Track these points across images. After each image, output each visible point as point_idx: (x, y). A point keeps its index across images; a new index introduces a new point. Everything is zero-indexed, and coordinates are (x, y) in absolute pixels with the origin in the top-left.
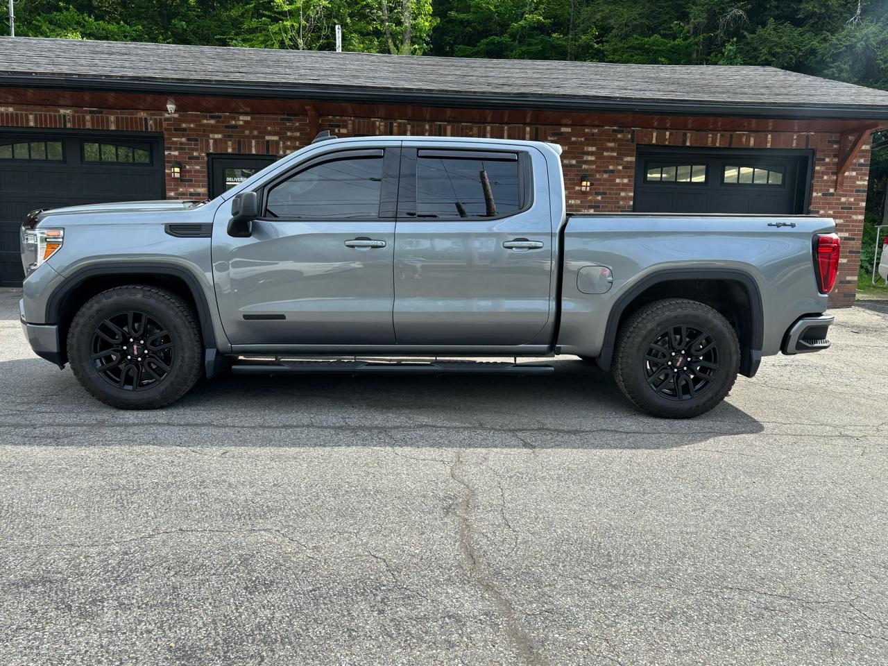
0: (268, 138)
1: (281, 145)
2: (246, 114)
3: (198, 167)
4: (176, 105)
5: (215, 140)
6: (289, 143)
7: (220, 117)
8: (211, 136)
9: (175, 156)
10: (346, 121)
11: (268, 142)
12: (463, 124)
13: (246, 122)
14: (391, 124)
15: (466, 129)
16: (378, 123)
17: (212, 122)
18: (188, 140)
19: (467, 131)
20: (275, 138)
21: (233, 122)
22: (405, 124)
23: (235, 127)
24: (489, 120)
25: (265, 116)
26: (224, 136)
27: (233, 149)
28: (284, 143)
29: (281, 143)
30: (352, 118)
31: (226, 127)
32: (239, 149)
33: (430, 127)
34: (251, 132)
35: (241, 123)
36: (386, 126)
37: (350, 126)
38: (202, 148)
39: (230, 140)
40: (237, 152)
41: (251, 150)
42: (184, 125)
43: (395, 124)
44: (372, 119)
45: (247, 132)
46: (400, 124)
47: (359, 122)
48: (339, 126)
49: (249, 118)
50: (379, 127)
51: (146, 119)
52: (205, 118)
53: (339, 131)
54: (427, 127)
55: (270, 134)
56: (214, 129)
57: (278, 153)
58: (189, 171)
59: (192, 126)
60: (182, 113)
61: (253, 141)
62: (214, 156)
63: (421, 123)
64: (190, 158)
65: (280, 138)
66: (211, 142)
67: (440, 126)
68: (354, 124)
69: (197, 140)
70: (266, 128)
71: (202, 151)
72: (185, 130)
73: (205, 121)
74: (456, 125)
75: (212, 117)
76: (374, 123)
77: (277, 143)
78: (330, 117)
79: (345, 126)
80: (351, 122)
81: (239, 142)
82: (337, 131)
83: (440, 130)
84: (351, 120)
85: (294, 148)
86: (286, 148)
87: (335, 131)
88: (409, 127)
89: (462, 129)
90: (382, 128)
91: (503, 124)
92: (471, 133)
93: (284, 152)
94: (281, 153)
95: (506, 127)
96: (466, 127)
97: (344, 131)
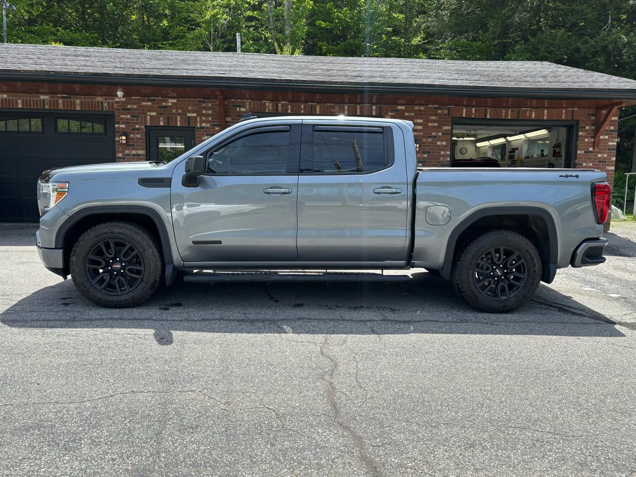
0: (189, 115)
1: (198, 120)
2: (173, 98)
3: (139, 136)
4: (123, 92)
5: (151, 117)
6: (204, 118)
7: (155, 100)
8: (148, 113)
9: (122, 128)
10: (245, 103)
11: (189, 117)
12: (328, 104)
13: (173, 103)
14: (277, 104)
16: (267, 104)
17: (149, 104)
18: (132, 116)
19: (331, 109)
20: (194, 115)
21: (164, 104)
22: (287, 105)
23: (166, 107)
24: (346, 101)
25: (187, 99)
26: (158, 114)
27: (164, 123)
28: (200, 118)
29: (198, 118)
30: (249, 100)
31: (159, 107)
32: (168, 123)
33: (305, 106)
34: (177, 111)
35: (170, 104)
36: (273, 106)
37: (248, 106)
38: (142, 122)
39: (162, 117)
40: (166, 125)
41: (177, 124)
42: (129, 106)
43: (279, 105)
44: (263, 101)
45: (174, 111)
46: (283, 104)
47: (254, 103)
48: (239, 106)
49: (175, 101)
50: (268, 107)
51: (102, 102)
52: (144, 101)
53: (240, 109)
54: (302, 106)
55: (190, 112)
56: (150, 109)
57: (196, 125)
58: (133, 139)
59: (135, 106)
60: (128, 98)
61: (179, 117)
62: (150, 128)
63: (298, 104)
64: (133, 129)
65: (198, 115)
66: (148, 118)
67: (312, 106)
68: (250, 105)
69: (138, 117)
70: (187, 108)
71: (142, 125)
72: (130, 109)
73: (144, 103)
74: (323, 105)
75: (149, 101)
76: (264, 104)
77: (195, 118)
78: (233, 100)
79: (244, 107)
80: (248, 103)
81: (168, 118)
82: (238, 109)
83: (312, 108)
84: (248, 102)
85: (208, 122)
86: (202, 122)
87: (236, 109)
88: (290, 107)
89: (327, 108)
90: (270, 107)
91: (357, 104)
92: (334, 111)
93: (201, 125)
94: (198, 125)
95: (358, 106)
96: (331, 106)
97: (243, 110)
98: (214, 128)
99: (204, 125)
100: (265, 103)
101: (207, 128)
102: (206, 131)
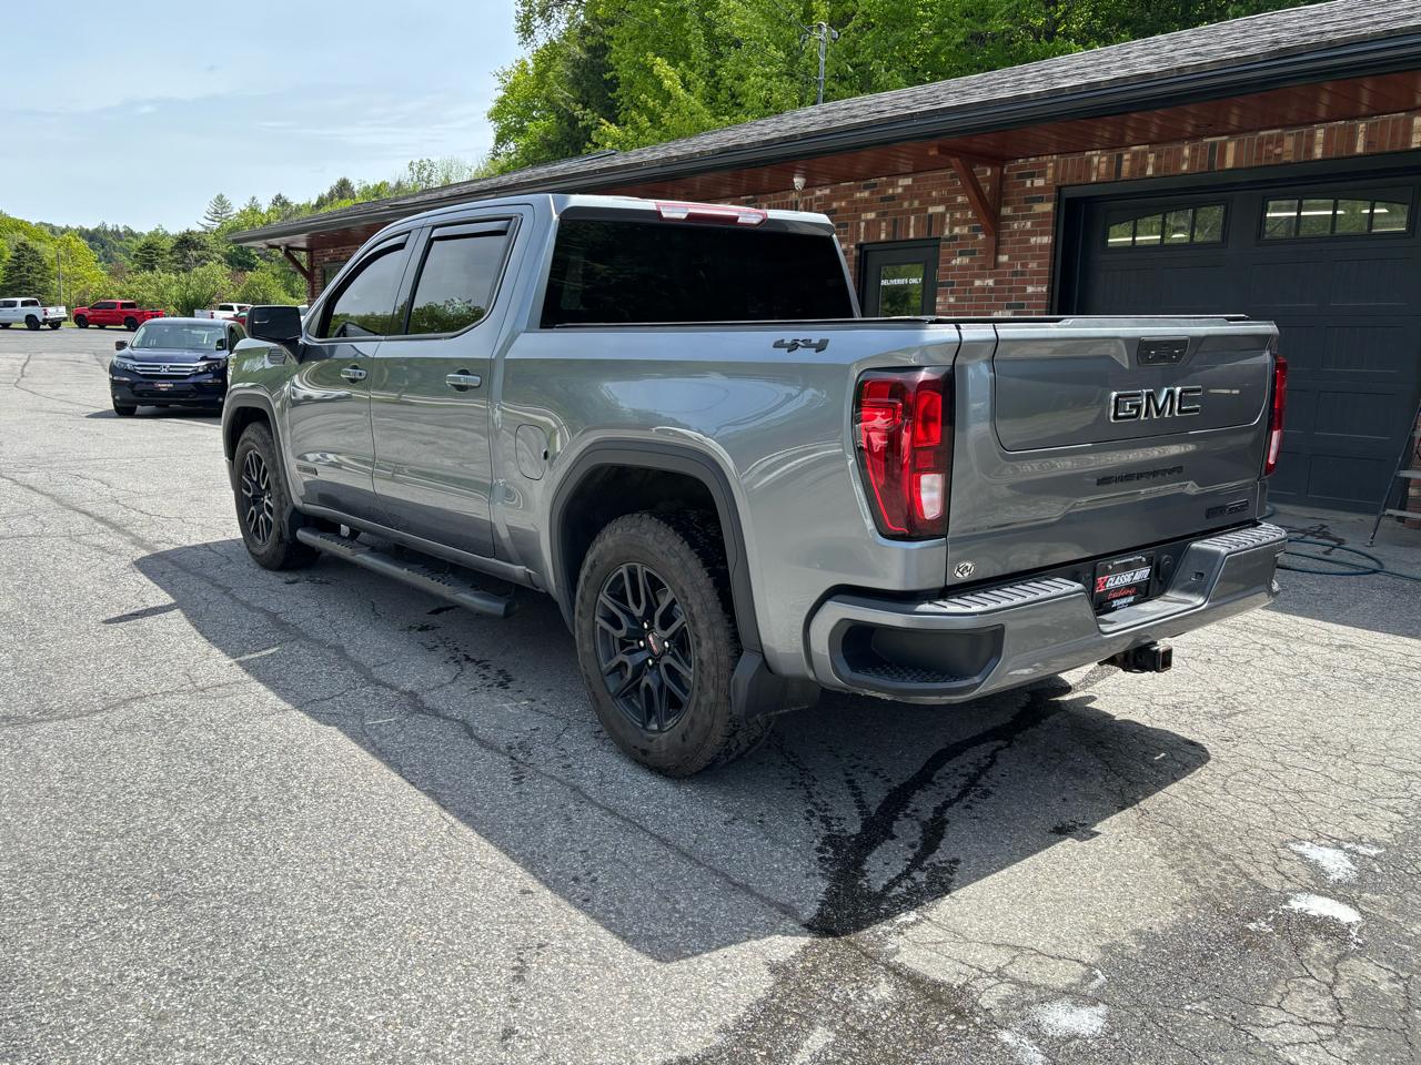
0: (931, 210)
1: (948, 220)
2: (906, 175)
5: (868, 222)
6: (958, 215)
7: (875, 185)
8: (863, 216)
10: (1044, 165)
11: (931, 216)
12: (1262, 133)
13: (906, 188)
14: (1120, 157)
15: (1269, 142)
16: (1096, 160)
17: (866, 194)
18: (838, 226)
19: (1271, 147)
20: (941, 209)
21: (891, 191)
22: (1144, 154)
23: (892, 198)
25: (929, 174)
26: (878, 215)
27: (887, 235)
28: (952, 216)
29: (948, 215)
30: (1055, 157)
31: (883, 200)
32: (894, 234)
33: (1194, 150)
34: (911, 205)
35: (900, 190)
36: (1110, 162)
37: (1050, 172)
38: (851, 236)
39: (885, 220)
40: (890, 238)
41: (908, 235)
42: (835, 205)
43: (1126, 157)
44: (1088, 153)
45: (906, 204)
46: (1135, 155)
47: (1066, 162)
48: (1032, 175)
49: (908, 181)
50: (1098, 168)
51: (796, 202)
52: (859, 189)
53: (1032, 183)
54: (1186, 152)
55: (935, 203)
56: (867, 205)
57: (943, 233)
59: (843, 204)
60: (833, 187)
61: (913, 217)
62: (866, 248)
63: (1176, 146)
65: (947, 208)
66: (863, 225)
67: (1213, 145)
68: (1056, 168)
69: (846, 225)
70: (929, 194)
71: (851, 242)
72: (835, 211)
73: (858, 195)
74: (1246, 137)
75: (866, 188)
76: (1089, 161)
77: (943, 215)
78: (1020, 161)
79: (1042, 175)
80: (1051, 164)
81: (895, 221)
82: (1028, 184)
83: (1212, 153)
84: (1051, 162)
85: (965, 222)
86: (954, 223)
87: (1025, 183)
88: (1151, 158)
89: (1260, 145)
90: (1103, 166)
91: (1357, 118)
92: (1278, 151)
93: (951, 231)
94: (947, 232)
95: (1362, 126)
96: (1270, 140)
97: (1039, 182)
98: (976, 236)
99: (957, 230)
100: (1092, 156)
101: (963, 237)
102: (959, 245)
